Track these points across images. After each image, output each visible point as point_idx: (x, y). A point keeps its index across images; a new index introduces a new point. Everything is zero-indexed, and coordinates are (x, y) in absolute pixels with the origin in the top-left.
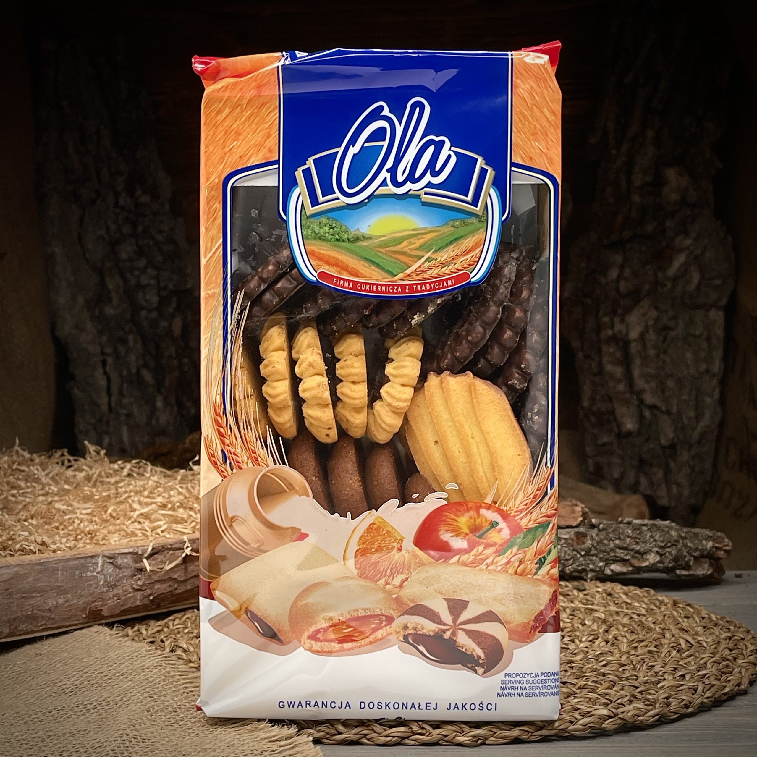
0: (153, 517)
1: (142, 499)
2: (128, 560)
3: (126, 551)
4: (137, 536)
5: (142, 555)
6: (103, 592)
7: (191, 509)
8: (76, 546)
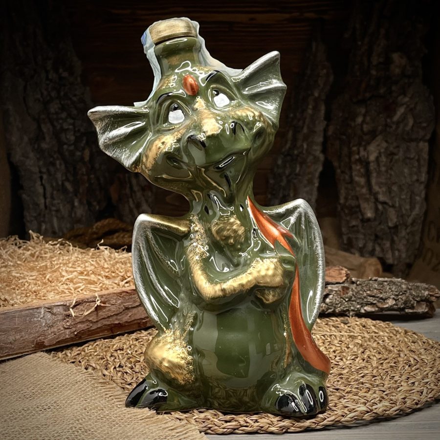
0: (75, 281)
1: (68, 269)
2: (60, 310)
3: (59, 304)
4: (65, 293)
5: (69, 306)
6: (45, 331)
7: (99, 275)
8: (26, 301)
